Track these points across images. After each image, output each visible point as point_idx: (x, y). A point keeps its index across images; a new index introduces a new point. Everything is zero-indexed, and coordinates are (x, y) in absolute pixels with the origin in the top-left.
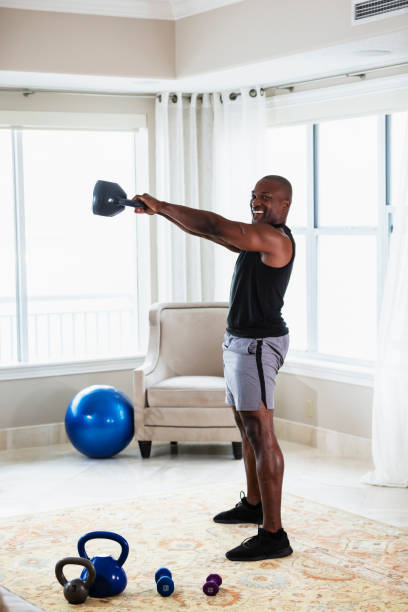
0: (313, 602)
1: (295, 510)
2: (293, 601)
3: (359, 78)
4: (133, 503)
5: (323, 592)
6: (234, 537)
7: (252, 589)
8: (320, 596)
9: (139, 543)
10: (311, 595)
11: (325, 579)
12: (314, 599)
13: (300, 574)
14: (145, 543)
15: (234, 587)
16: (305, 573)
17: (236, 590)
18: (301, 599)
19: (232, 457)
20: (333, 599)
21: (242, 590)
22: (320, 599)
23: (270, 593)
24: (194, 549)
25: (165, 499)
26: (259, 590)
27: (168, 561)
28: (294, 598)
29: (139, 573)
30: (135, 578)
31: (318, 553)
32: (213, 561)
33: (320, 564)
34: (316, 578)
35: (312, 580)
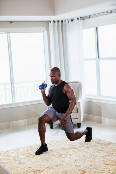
0: (108, 173)
1: (98, 143)
2: (102, 173)
3: (110, 13)
4: (49, 143)
5: (110, 169)
6: (81, 153)
7: (89, 169)
8: (110, 171)
9: (53, 156)
10: (107, 170)
11: (110, 165)
12: (108, 172)
13: (103, 164)
14: (54, 156)
15: (83, 169)
16: (104, 163)
17: (84, 170)
18: (104, 172)
19: (77, 127)
20: (114, 171)
21: (86, 169)
22: (110, 172)
23: (94, 170)
24: (69, 157)
25: (59, 141)
26: (91, 169)
27: (62, 161)
28: (102, 172)
29: (54, 166)
30: (52, 167)
31: (107, 157)
32: (76, 161)
33: (108, 160)
34: (108, 165)
35: (106, 165)
